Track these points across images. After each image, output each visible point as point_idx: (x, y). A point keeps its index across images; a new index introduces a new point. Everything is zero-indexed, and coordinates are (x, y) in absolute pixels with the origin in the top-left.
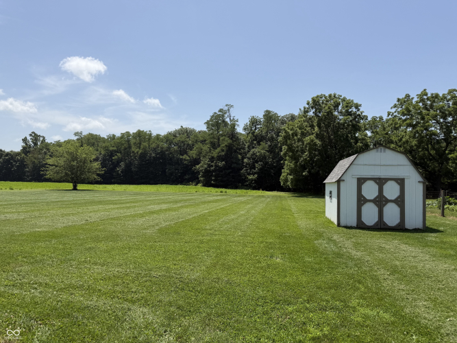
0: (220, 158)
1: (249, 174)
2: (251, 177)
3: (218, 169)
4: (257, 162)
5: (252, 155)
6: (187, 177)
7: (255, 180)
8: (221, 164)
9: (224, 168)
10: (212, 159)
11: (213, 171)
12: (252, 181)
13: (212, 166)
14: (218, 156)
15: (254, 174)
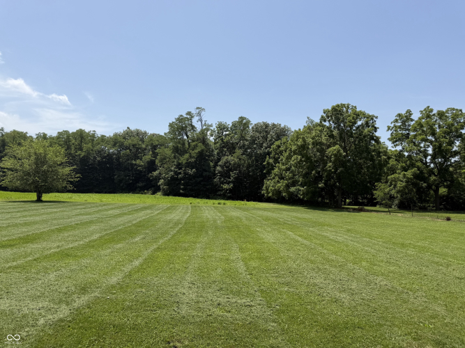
0: (189, 165)
1: (223, 183)
2: (225, 186)
3: (188, 178)
4: (231, 170)
5: (226, 163)
6: (140, 184)
7: (230, 190)
8: (191, 172)
9: (194, 176)
10: (179, 166)
11: (181, 179)
12: (227, 190)
13: (180, 173)
14: (186, 163)
15: (228, 183)
